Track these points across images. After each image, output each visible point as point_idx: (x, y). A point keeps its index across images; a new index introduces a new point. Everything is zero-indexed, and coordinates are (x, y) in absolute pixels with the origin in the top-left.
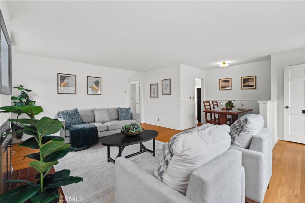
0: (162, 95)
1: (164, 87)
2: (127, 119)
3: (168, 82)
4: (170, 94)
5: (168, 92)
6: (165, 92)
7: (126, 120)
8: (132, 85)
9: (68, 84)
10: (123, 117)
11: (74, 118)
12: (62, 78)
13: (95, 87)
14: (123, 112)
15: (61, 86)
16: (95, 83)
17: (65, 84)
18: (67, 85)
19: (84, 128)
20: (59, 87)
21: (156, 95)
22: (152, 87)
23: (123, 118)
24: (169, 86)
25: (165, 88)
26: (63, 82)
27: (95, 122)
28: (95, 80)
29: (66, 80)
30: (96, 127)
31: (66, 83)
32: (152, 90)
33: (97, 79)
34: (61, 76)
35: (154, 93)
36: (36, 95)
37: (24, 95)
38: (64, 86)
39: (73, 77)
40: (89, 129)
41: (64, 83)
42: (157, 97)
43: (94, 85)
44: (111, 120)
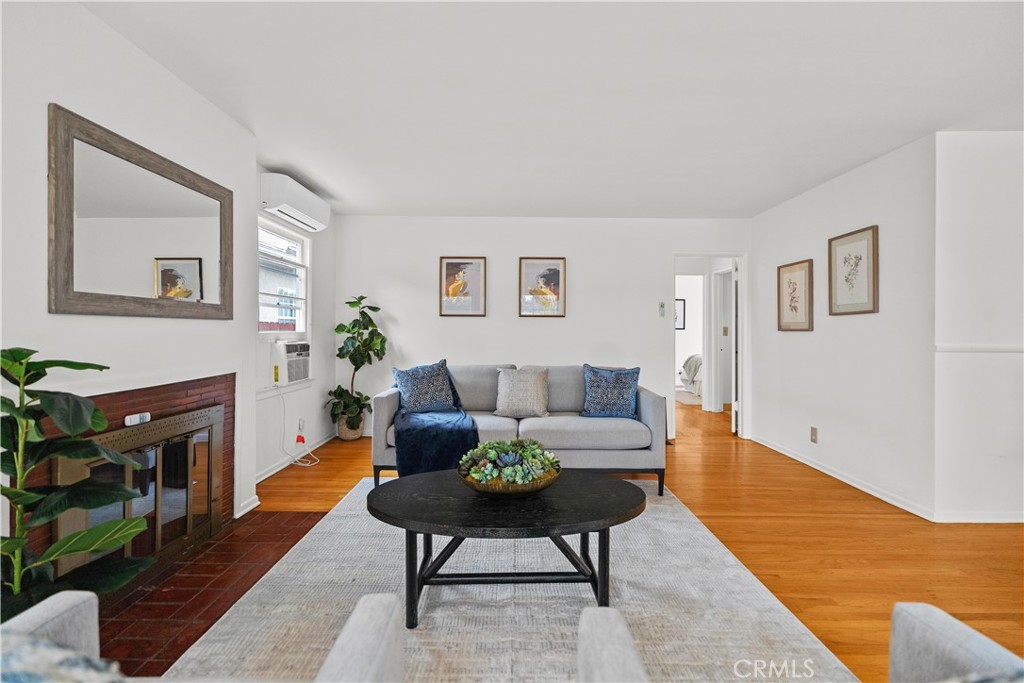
0: (831, 314)
1: (841, 271)
2: (617, 416)
3: (862, 246)
4: (871, 308)
5: (863, 298)
6: (843, 299)
7: (611, 416)
8: (720, 274)
9: (465, 285)
10: (599, 403)
11: (427, 393)
12: (453, 268)
13: (543, 290)
14: (598, 386)
15: (448, 295)
16: (544, 276)
17: (459, 286)
18: (463, 291)
19: (437, 426)
20: (445, 298)
21: (801, 317)
22: (786, 276)
23: (599, 407)
24: (865, 266)
25: (847, 280)
26: (454, 282)
27: (495, 413)
28: (543, 267)
29: (461, 274)
30: (475, 432)
31: (460, 282)
32: (786, 291)
33: (552, 264)
34: (448, 264)
35: (794, 309)
36: (393, 319)
37: (365, 321)
38: (454, 295)
39: (479, 265)
40: (451, 432)
41: (456, 284)
42: (807, 327)
43: (541, 283)
44: (551, 411)
